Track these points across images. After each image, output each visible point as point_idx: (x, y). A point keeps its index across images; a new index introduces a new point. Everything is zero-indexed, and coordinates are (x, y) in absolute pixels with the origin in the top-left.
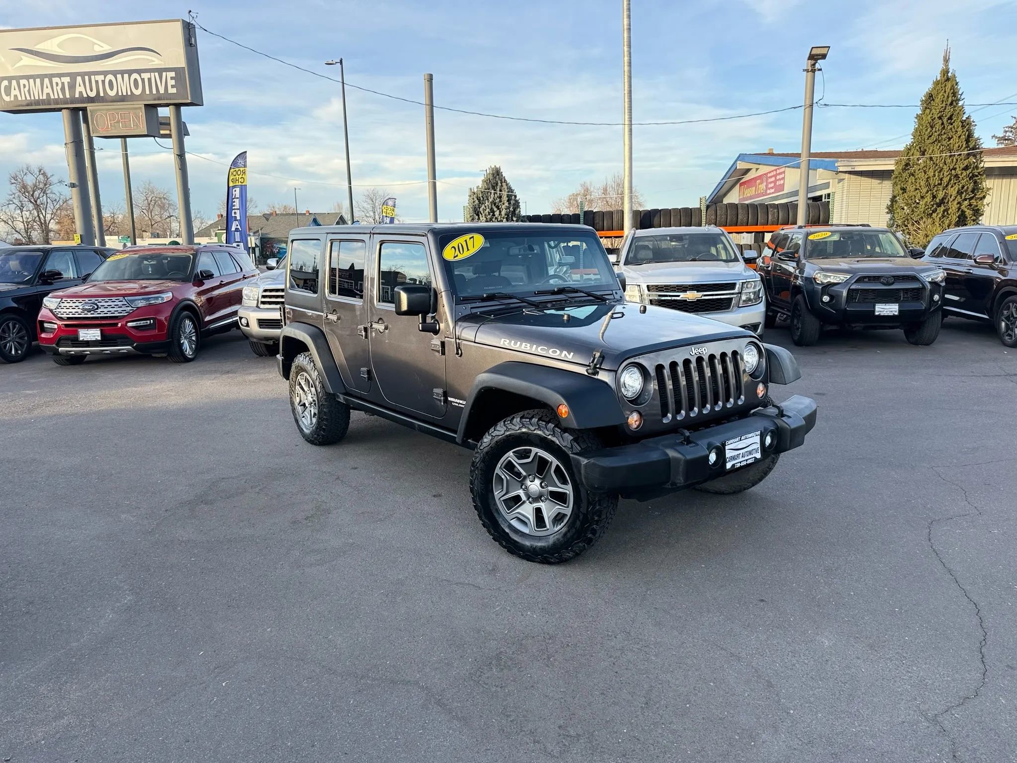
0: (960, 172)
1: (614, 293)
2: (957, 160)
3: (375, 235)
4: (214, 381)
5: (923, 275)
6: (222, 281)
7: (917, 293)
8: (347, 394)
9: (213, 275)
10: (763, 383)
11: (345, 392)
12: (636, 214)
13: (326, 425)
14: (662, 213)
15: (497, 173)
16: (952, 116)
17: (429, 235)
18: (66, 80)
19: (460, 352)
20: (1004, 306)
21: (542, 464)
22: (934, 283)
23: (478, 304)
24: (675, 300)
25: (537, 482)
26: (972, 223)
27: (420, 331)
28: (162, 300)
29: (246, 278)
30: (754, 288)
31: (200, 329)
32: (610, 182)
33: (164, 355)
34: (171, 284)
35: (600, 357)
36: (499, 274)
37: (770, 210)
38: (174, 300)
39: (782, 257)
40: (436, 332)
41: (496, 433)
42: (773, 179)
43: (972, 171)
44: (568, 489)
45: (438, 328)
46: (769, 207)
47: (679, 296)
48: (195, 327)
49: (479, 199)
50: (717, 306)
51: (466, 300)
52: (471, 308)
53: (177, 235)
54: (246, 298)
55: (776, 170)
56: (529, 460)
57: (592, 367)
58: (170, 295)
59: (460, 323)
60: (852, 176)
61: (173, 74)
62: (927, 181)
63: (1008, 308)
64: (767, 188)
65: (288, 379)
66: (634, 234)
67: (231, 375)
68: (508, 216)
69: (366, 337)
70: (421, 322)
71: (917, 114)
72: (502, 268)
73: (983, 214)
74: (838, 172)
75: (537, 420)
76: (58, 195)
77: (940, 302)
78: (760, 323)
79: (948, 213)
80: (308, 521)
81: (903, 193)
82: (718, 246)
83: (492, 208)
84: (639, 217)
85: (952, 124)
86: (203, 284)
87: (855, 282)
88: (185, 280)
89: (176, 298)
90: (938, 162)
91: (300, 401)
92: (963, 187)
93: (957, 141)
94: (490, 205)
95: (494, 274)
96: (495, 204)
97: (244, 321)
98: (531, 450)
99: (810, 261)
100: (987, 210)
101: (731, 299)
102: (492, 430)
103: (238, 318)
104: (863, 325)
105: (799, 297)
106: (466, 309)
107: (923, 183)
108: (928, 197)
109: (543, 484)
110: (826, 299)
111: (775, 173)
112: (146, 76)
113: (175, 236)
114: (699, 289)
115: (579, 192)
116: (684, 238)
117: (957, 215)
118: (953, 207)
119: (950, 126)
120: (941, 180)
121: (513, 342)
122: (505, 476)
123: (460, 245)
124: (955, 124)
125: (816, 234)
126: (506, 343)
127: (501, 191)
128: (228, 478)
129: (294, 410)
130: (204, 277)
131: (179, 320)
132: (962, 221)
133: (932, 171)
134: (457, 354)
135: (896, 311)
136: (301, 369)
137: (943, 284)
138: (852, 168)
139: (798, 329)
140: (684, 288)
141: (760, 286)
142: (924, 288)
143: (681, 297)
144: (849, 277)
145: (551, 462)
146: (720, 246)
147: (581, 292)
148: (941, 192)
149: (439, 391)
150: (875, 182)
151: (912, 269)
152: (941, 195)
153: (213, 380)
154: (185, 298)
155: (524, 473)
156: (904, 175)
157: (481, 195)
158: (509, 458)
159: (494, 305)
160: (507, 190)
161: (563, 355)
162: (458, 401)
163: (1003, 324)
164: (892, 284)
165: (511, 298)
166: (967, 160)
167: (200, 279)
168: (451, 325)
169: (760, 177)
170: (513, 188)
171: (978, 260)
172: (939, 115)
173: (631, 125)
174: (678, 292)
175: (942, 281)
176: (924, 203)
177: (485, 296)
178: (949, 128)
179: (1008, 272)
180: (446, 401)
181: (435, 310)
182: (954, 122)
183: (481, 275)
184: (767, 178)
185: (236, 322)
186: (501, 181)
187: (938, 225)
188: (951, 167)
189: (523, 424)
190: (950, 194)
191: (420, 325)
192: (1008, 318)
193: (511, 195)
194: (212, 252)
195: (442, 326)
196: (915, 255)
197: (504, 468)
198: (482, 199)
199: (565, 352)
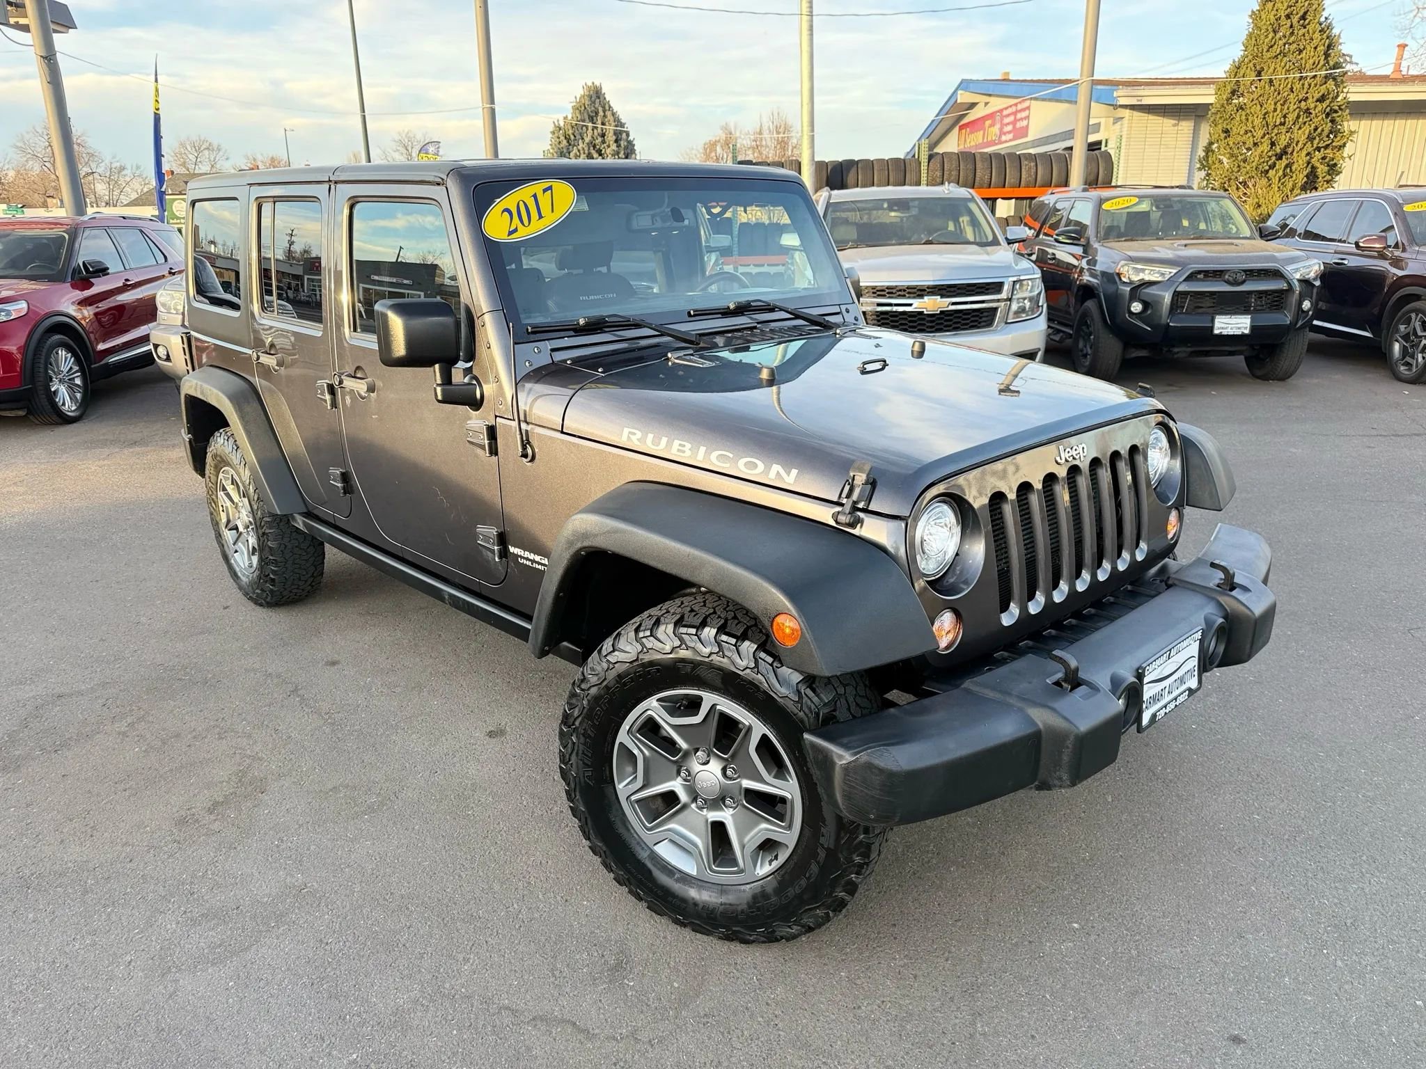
0: (1312, 106)
1: (844, 311)
2: (1310, 85)
3: (338, 186)
4: (106, 462)
5: (1290, 268)
6: (127, 280)
7: (1277, 300)
8: (309, 514)
9: (108, 269)
10: (1177, 508)
11: (305, 511)
12: (820, 166)
13: (274, 572)
14: (859, 165)
15: (596, 95)
16: (1305, 13)
17: (450, 183)
19: (529, 451)
20: (1401, 318)
21: (727, 732)
22: (1305, 282)
23: (567, 342)
24: (904, 313)
25: (715, 767)
26: (1325, 186)
27: (439, 401)
28: (7, 315)
29: (174, 274)
30: (1031, 291)
31: (90, 364)
32: (767, 124)
33: (22, 413)
34: (26, 286)
35: (866, 483)
36: (609, 269)
37: (1024, 163)
38: (30, 314)
39: (1060, 238)
40: (476, 404)
41: (617, 656)
42: (1011, 118)
43: (1330, 102)
44: (789, 788)
45: (478, 395)
46: (1022, 159)
47: (910, 305)
48: (78, 361)
49: (568, 140)
50: (972, 321)
51: (540, 333)
52: (553, 350)
53: (107, 204)
54: (162, 310)
55: (1016, 105)
56: (696, 720)
57: (848, 508)
58: (23, 306)
59: (528, 385)
60: (1136, 114)
62: (1264, 118)
63: (1408, 322)
64: (1002, 133)
65: (203, 475)
66: (830, 197)
67: (137, 449)
69: (334, 404)
70: (439, 381)
71: (1253, 12)
72: (616, 254)
73: (1341, 172)
74: (1116, 107)
75: (714, 631)
77: (1311, 313)
78: (1039, 349)
79: (1291, 170)
80: (212, 817)
81: (1226, 138)
82: (961, 220)
83: (589, 153)
84: (825, 172)
85: (1305, 27)
86: (92, 285)
87: (1185, 280)
88: (52, 279)
89: (35, 313)
90: (1281, 88)
91: (229, 521)
92: (1316, 129)
93: (1312, 54)
94: (586, 149)
95: (599, 269)
96: (594, 146)
97: (162, 352)
98: (701, 698)
99: (1105, 244)
100: (1346, 165)
101: (996, 309)
102: (607, 645)
103: (151, 347)
104: (1190, 349)
105: (1090, 304)
106: (540, 353)
107: (1257, 122)
108: (1265, 144)
109: (729, 773)
110: (1137, 307)
111: (1013, 109)
113: (104, 204)
114: (944, 292)
115: (718, 139)
116: (911, 204)
117: (1305, 173)
118: (1300, 160)
119: (1303, 31)
120: (1285, 117)
121: (650, 436)
122: (641, 750)
123: (521, 205)
124: (1310, 28)
125: (1114, 201)
126: (634, 438)
127: (603, 124)
128: (71, 695)
129: (219, 536)
130: (90, 272)
131: (45, 350)
132: (1311, 183)
133: (1273, 103)
134: (525, 455)
135: (1246, 328)
136: (222, 462)
137: (1317, 283)
138: (1138, 101)
139: (1085, 356)
140: (919, 292)
141: (1039, 287)
142: (1290, 289)
143: (914, 306)
144: (1175, 271)
145: (750, 729)
146: (965, 219)
147: (781, 310)
148: (1284, 136)
149: (486, 533)
150: (1168, 123)
151: (1274, 259)
152: (1283, 141)
153: (104, 460)
154: (50, 313)
155: (684, 745)
156: (1229, 108)
157: (571, 132)
158: (649, 712)
159: (601, 343)
160: (613, 124)
161: (772, 474)
162: (532, 556)
163: (1397, 347)
164: (1243, 282)
165: (638, 326)
166: (1324, 86)
167: (85, 276)
168: (509, 391)
169: (991, 116)
170: (623, 121)
171: (1361, 245)
172: (1286, 12)
173: (811, 15)
174: (909, 298)
175: (1315, 279)
176: (1257, 153)
177: (582, 322)
178: (1301, 33)
179: (1407, 264)
180: (504, 553)
181: (471, 356)
182: (1309, 24)
183: (575, 272)
184: (1003, 117)
185: (149, 354)
186: (604, 107)
187: (1276, 189)
188: (1300, 97)
189: (681, 640)
190: (1296, 140)
191: (439, 390)
192: (1406, 337)
193: (621, 132)
194: (106, 229)
195: (488, 389)
196: (1266, 236)
197: (639, 731)
198: (572, 137)
199: (776, 468)
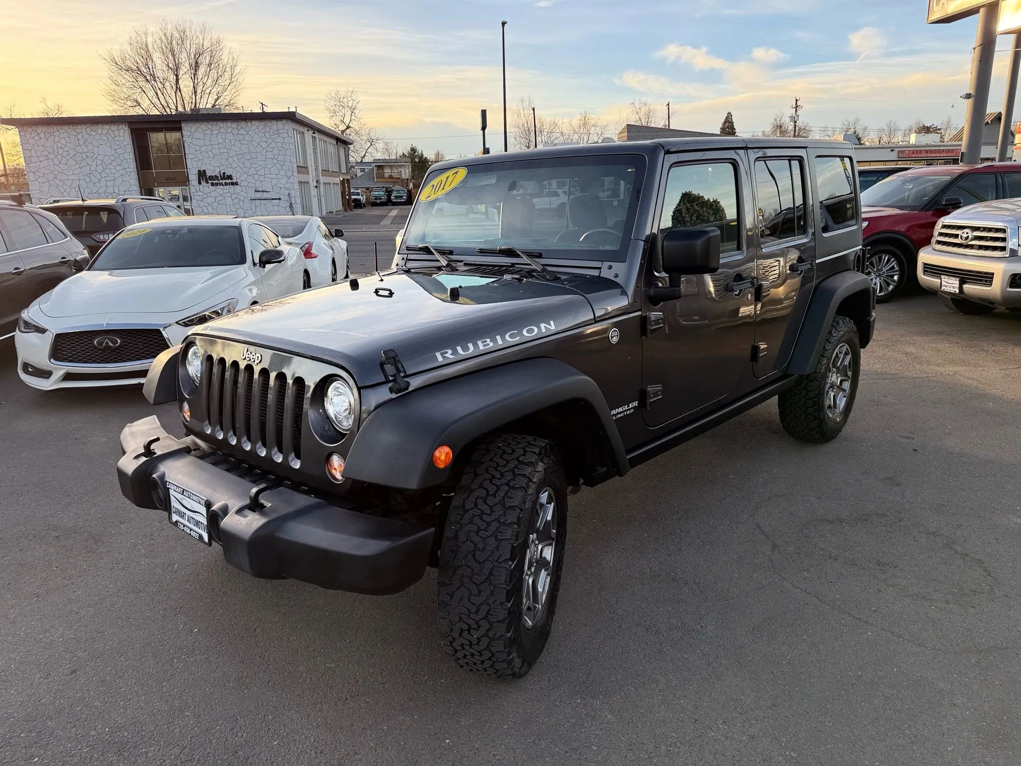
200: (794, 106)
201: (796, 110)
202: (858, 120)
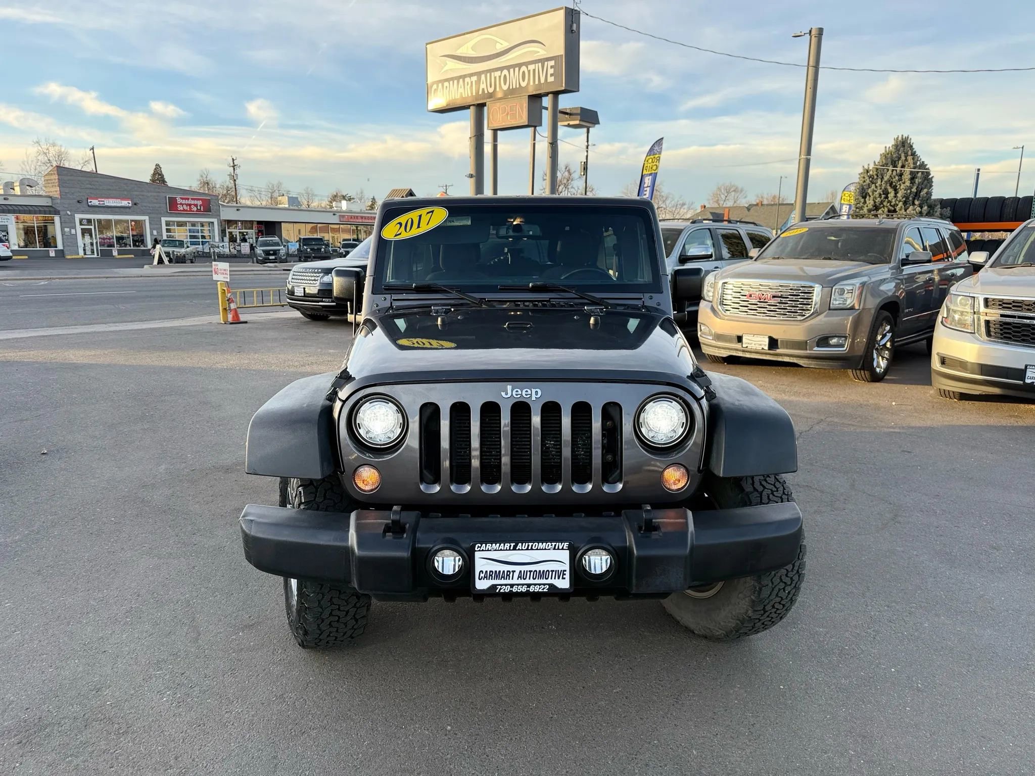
18: (474, 78)
23: (403, 296)
49: (871, 178)
61: (552, 63)
68: (907, 198)
76: (576, 189)
83: (885, 189)
94: (883, 185)
96: (891, 184)
112: (531, 67)
127: (903, 166)
147: (571, 292)
157: (875, 173)
159: (423, 299)
160: (913, 165)
165: (449, 292)
186: (907, 153)
198: (875, 177)
200: (232, 164)
201: (234, 169)
202: (281, 184)
